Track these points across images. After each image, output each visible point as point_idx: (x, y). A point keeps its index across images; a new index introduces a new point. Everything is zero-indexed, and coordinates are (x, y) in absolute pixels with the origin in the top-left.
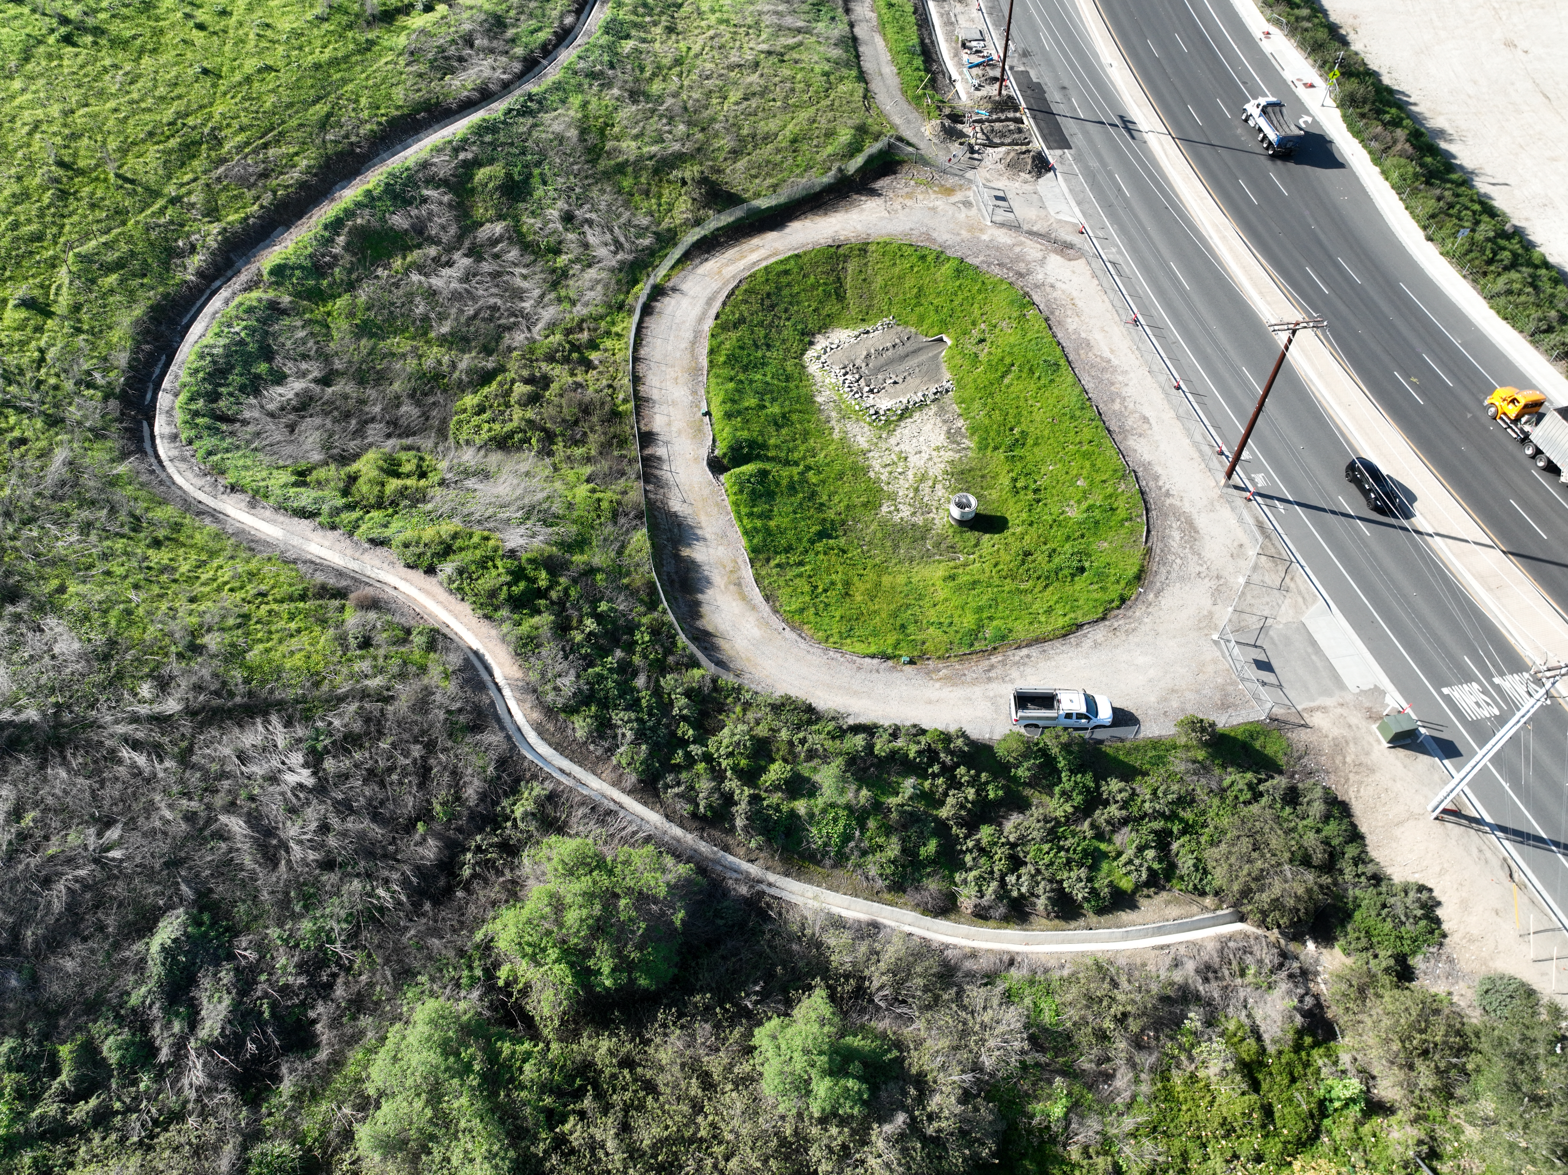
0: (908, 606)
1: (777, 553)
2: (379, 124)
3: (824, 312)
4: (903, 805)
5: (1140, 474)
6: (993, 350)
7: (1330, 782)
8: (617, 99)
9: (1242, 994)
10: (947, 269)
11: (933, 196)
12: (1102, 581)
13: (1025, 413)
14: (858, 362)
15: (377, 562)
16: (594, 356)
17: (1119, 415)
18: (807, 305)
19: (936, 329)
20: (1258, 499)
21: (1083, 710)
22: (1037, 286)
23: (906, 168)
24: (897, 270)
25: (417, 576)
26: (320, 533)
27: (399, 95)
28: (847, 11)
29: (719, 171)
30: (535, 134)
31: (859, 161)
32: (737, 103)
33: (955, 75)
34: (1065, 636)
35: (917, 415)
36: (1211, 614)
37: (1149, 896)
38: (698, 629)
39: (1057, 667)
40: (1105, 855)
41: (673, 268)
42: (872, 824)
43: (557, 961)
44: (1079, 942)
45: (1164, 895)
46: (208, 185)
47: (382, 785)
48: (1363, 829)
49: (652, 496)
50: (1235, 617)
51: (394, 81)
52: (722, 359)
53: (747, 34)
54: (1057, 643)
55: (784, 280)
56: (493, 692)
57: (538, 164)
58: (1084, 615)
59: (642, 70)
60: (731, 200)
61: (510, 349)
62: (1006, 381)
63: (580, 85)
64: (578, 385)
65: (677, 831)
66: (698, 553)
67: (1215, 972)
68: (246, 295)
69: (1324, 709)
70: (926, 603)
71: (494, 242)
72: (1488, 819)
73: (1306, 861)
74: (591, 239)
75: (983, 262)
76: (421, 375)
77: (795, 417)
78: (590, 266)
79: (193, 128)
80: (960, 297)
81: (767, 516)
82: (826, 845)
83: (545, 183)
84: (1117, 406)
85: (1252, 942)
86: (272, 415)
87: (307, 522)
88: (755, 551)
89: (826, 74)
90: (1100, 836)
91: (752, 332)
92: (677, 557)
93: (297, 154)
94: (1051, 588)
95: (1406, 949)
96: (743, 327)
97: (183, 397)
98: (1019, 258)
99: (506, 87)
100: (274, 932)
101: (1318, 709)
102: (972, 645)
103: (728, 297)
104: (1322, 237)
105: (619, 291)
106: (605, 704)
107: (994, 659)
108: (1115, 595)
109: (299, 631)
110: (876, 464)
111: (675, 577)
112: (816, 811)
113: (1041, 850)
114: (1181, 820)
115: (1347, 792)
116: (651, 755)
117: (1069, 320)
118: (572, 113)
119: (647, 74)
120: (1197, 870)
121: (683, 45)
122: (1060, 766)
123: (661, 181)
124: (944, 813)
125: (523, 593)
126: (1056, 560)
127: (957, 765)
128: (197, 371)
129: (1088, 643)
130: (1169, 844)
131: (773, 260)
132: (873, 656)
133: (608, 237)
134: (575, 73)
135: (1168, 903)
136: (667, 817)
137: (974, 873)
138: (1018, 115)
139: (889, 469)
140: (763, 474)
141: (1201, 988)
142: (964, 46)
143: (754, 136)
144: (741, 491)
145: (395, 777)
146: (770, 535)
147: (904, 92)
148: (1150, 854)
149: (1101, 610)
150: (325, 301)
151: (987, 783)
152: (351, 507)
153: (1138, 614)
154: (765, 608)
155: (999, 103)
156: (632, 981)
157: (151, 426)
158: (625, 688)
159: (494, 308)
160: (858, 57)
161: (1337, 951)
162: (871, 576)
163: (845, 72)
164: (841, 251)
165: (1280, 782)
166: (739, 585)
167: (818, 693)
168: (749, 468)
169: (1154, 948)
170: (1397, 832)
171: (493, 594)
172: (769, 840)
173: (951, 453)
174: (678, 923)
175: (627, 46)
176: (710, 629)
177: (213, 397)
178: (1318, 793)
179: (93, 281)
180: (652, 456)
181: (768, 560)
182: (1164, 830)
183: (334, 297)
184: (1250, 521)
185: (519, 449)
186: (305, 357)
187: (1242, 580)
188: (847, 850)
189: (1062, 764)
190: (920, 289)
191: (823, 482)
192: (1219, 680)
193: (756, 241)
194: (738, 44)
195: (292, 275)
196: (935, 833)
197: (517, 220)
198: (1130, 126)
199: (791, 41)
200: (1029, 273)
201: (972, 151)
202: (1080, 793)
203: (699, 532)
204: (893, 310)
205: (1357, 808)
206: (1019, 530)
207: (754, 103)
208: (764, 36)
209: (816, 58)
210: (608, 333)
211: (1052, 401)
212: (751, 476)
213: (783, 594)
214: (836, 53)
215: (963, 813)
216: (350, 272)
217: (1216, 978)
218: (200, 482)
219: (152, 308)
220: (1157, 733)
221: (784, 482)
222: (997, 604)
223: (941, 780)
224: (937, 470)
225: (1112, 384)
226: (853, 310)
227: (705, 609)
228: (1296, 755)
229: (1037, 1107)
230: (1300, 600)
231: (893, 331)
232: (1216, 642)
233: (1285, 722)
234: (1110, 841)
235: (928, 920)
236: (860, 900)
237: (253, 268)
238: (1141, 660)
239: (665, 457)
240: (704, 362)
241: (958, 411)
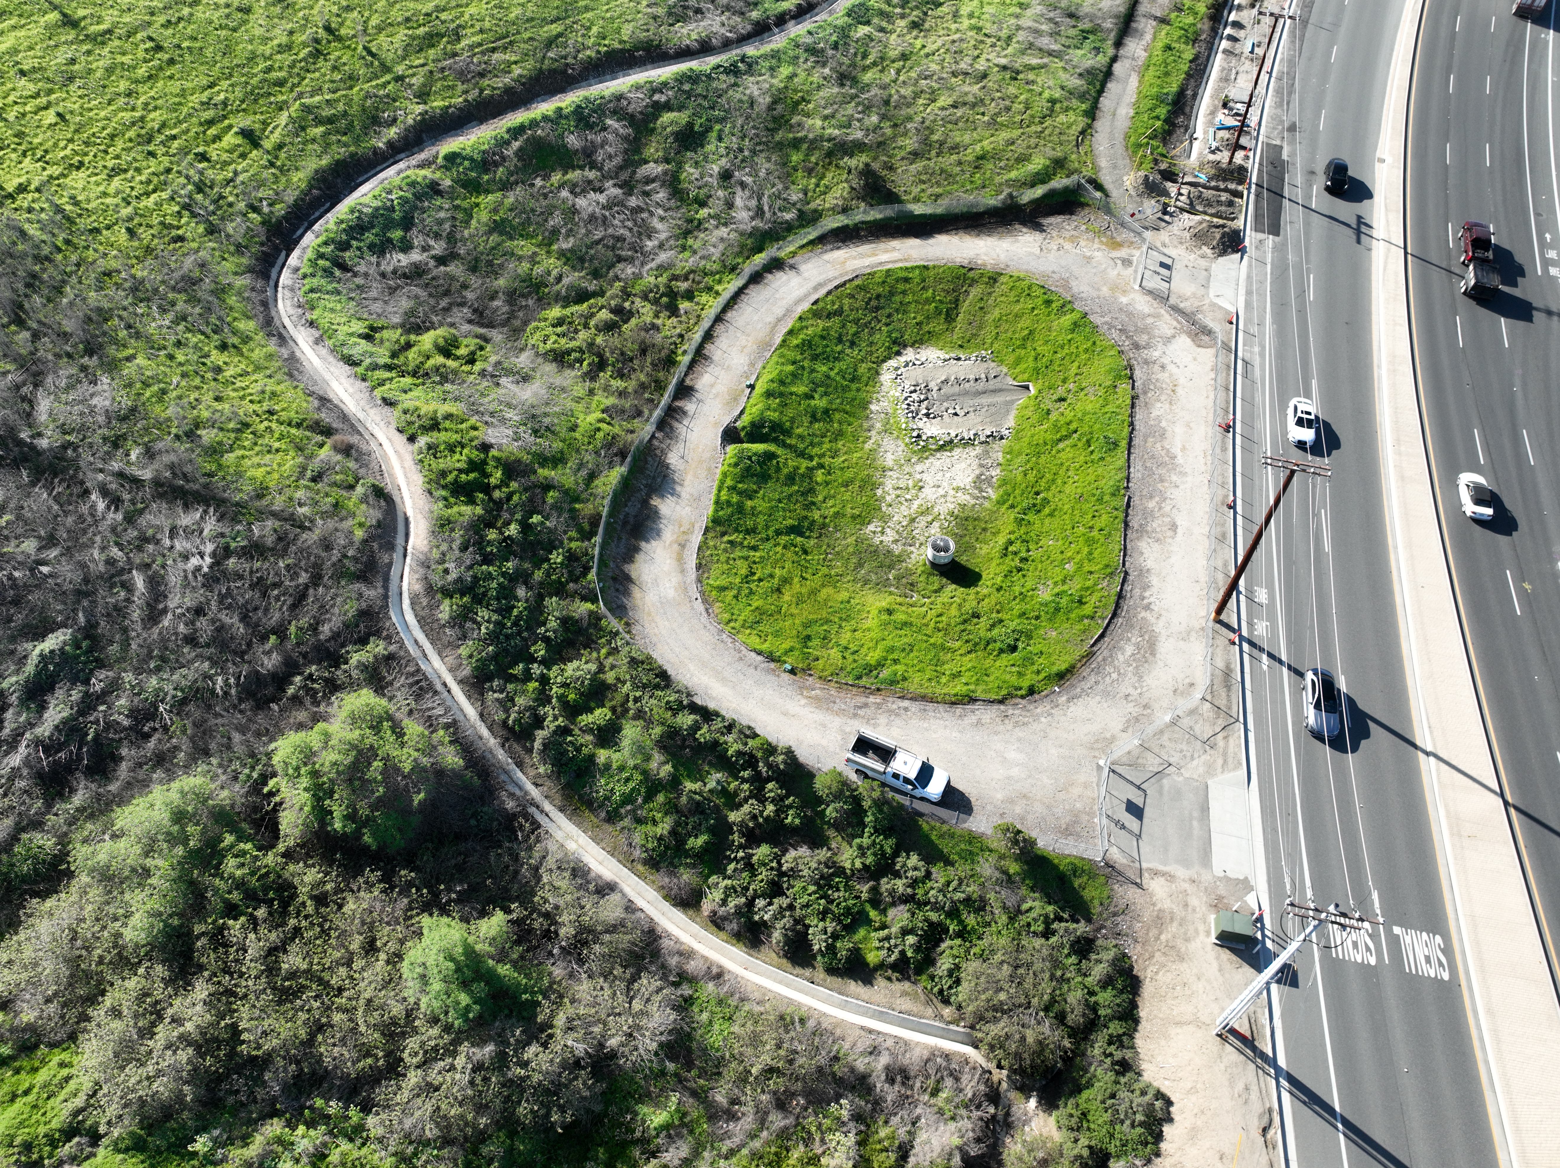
0: (827, 621)
1: (736, 530)
2: (598, 52)
3: (926, 329)
4: (695, 793)
5: (1131, 578)
6: (1067, 412)
7: (1134, 952)
8: (825, 78)
9: (919, 1111)
10: (1067, 320)
11: (1096, 246)
12: (1025, 666)
13: (1059, 481)
14: (932, 385)
15: (378, 419)
16: (684, 305)
17: (1148, 515)
18: (913, 316)
19: (1026, 376)
20: (1246, 646)
21: (912, 775)
22: (1146, 362)
23: (1087, 210)
24: (1017, 308)
25: (401, 439)
26: (352, 380)
27: (627, 31)
28: (1118, 44)
29: (891, 168)
30: (730, 92)
31: (1039, 191)
32: (943, 109)
33: (1199, 134)
34: (953, 703)
35: (957, 451)
36: (1113, 738)
37: (889, 979)
38: (623, 572)
39: (927, 730)
40: (868, 922)
41: (802, 247)
42: (661, 798)
43: (305, 789)
44: (796, 989)
45: (907, 985)
46: (431, 72)
47: (264, 595)
48: (1143, 1013)
49: (656, 443)
50: (1135, 753)
51: (629, 18)
52: (795, 342)
53: (993, 45)
54: (941, 707)
55: (901, 287)
56: (397, 556)
57: (722, 120)
58: (985, 691)
59: (865, 56)
60: (891, 198)
61: (617, 278)
62: (1061, 446)
63: (797, 58)
64: (655, 327)
65: (485, 732)
66: (666, 506)
67: (908, 1078)
68: (417, 171)
69: (1170, 877)
70: (847, 626)
71: (649, 180)
72: (1282, 1062)
73: (1061, 1018)
74: (739, 202)
75: (1106, 323)
76: (528, 279)
77: (837, 416)
78: (725, 225)
79: (443, 22)
80: (1066, 351)
81: (750, 495)
82: (607, 798)
83: (720, 139)
84: (1151, 504)
85: (967, 1069)
86: (383, 275)
87: (347, 368)
88: (716, 521)
89: (1053, 101)
90: (876, 901)
91: (844, 326)
92: (645, 503)
93: (516, 63)
94: (973, 655)
95: (1112, 1149)
96: (837, 319)
97: (320, 240)
98: (1145, 330)
99: (726, 45)
100: (128, 677)
101: (1164, 874)
102: (859, 677)
103: (836, 288)
104: (1520, 402)
105: (739, 254)
106: (479, 600)
107: (872, 699)
108: (1025, 683)
109: (277, 451)
110: (889, 484)
111: (631, 520)
112: (614, 766)
113: (804, 888)
114: (961, 922)
115: (1145, 969)
116: (495, 657)
117: (1159, 405)
118: (775, 81)
119: (868, 62)
120: (950, 975)
121: (918, 43)
122: (867, 820)
123: (830, 164)
124: (734, 817)
125: (468, 483)
126: (995, 632)
127: (769, 780)
128: (342, 222)
129: (972, 719)
130: (942, 940)
131: (900, 265)
132: (759, 653)
133: (753, 203)
134: (798, 46)
135: (904, 994)
136: (481, 715)
137: (728, 882)
138: (1240, 188)
139: (899, 492)
140: (770, 456)
141: (879, 1085)
142: (1225, 105)
143: (942, 144)
144: (736, 465)
145: (276, 592)
146: (740, 512)
147: (1127, 137)
148: (911, 939)
149: (1004, 692)
150: (479, 193)
151: (790, 807)
152: (389, 367)
153: (1039, 710)
154: (692, 574)
155: (1224, 170)
156: (357, 835)
157: (288, 256)
158: (506, 593)
159: (621, 239)
160: (1100, 92)
161: (1052, 1120)
162: (814, 582)
163: (1075, 103)
164: (971, 274)
165: (1082, 928)
166: (683, 546)
167: (691, 667)
168: (759, 447)
169: (862, 1028)
170: (1173, 1031)
171: (443, 474)
172: (559, 773)
173: (968, 497)
174: (416, 802)
175: (863, 30)
176: (633, 575)
177: (344, 246)
178: (1111, 954)
179: (303, 129)
180: (680, 408)
181: (723, 534)
182: (940, 924)
183: (488, 192)
184: (1220, 664)
185: (571, 366)
186: (437, 236)
187: (1167, 718)
188: (623, 811)
189: (869, 819)
190: (1031, 333)
191: (827, 483)
192: (1078, 805)
193: (895, 243)
194: (976, 53)
195: (461, 164)
196: (711, 830)
197: (680, 166)
198: (1363, 229)
199: (1035, 61)
200: (1148, 346)
201: (1165, 212)
202: (875, 854)
203: (678, 488)
204: (996, 346)
205: (1147, 990)
206: (985, 591)
207: (959, 113)
208: (1010, 50)
209: (1051, 83)
210: (709, 289)
211: (1092, 478)
212: (755, 454)
213: (716, 570)
214: (1076, 82)
215: (751, 824)
216: (511, 174)
217: (903, 1084)
218: (291, 311)
219: (338, 162)
220: (982, 829)
221: (785, 471)
222: (911, 651)
223: (746, 786)
224: (943, 509)
225: (1162, 481)
226: (958, 333)
227: (640, 557)
228: (1112, 909)
229: (644, 1110)
230: (1220, 761)
231: (985, 365)
232: (1099, 768)
233: (1120, 873)
234: (884, 912)
235: (666, 906)
236: (614, 861)
237: (433, 150)
238: (1012, 755)
239: (691, 413)
240: (778, 340)
241: (1001, 460)
